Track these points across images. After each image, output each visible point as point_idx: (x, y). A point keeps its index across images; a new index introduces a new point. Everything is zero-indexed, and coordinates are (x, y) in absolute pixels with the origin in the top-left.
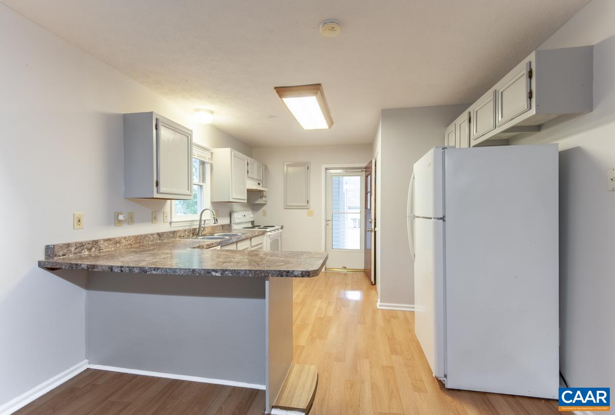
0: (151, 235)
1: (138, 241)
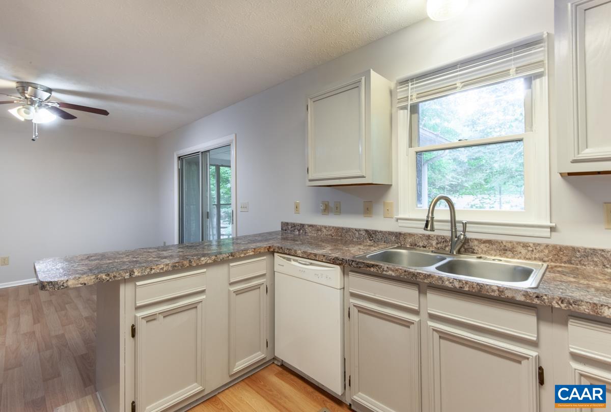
0: (356, 230)
1: (340, 234)
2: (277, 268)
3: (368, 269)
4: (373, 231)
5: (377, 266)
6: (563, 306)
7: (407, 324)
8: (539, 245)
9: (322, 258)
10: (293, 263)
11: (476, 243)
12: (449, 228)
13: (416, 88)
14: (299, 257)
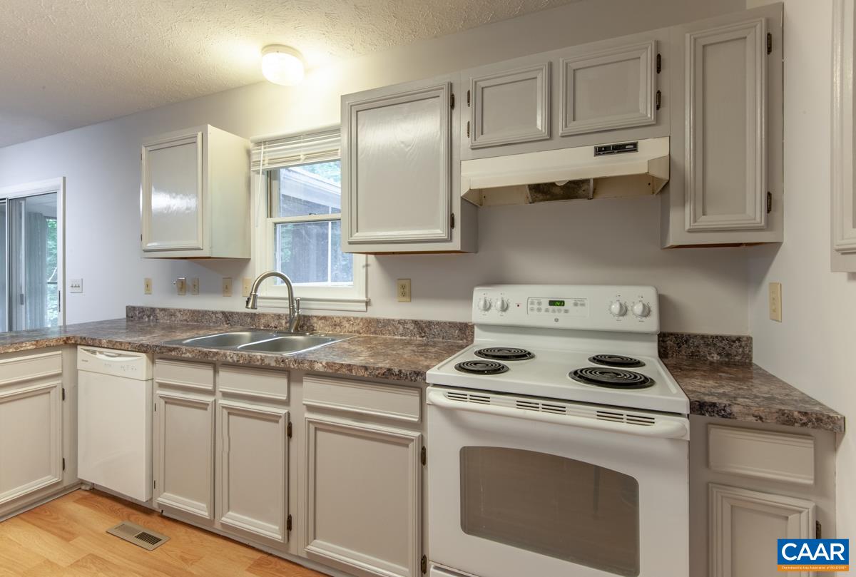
1: (196, 318)
2: (80, 365)
3: (170, 353)
4: (229, 313)
5: (177, 348)
6: (295, 365)
7: (203, 406)
8: (357, 318)
9: (127, 346)
10: (98, 356)
11: (315, 320)
12: (288, 305)
13: (269, 152)
14: (104, 347)
